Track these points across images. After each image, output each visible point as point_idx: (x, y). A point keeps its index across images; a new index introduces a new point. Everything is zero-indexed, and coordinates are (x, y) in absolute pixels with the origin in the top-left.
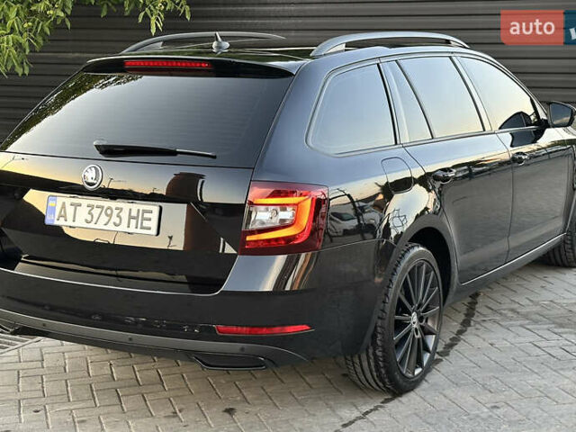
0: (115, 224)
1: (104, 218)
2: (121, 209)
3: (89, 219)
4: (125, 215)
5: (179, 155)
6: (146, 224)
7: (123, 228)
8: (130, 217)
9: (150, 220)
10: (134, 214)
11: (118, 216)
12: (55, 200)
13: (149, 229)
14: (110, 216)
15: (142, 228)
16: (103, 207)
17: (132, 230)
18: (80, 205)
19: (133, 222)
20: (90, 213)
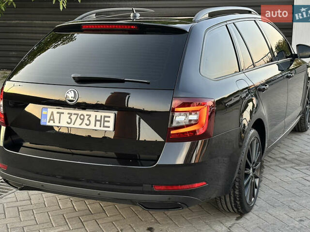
0: (86, 124)
1: (79, 121)
2: (90, 116)
3: (69, 122)
4: (92, 119)
5: (126, 82)
6: (106, 124)
7: (92, 127)
8: (96, 120)
9: (109, 122)
10: (98, 118)
11: (88, 119)
12: (47, 110)
13: (109, 127)
14: (83, 120)
15: (104, 127)
16: (78, 115)
17: (98, 128)
18: (63, 113)
19: (98, 123)
20: (70, 118)
